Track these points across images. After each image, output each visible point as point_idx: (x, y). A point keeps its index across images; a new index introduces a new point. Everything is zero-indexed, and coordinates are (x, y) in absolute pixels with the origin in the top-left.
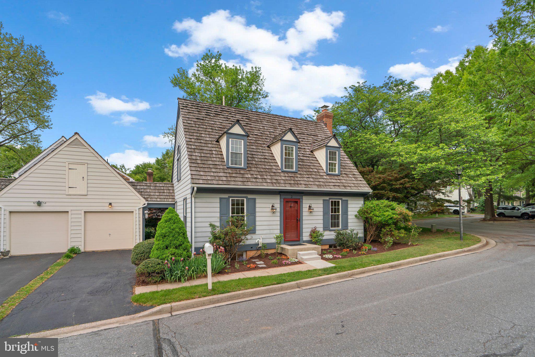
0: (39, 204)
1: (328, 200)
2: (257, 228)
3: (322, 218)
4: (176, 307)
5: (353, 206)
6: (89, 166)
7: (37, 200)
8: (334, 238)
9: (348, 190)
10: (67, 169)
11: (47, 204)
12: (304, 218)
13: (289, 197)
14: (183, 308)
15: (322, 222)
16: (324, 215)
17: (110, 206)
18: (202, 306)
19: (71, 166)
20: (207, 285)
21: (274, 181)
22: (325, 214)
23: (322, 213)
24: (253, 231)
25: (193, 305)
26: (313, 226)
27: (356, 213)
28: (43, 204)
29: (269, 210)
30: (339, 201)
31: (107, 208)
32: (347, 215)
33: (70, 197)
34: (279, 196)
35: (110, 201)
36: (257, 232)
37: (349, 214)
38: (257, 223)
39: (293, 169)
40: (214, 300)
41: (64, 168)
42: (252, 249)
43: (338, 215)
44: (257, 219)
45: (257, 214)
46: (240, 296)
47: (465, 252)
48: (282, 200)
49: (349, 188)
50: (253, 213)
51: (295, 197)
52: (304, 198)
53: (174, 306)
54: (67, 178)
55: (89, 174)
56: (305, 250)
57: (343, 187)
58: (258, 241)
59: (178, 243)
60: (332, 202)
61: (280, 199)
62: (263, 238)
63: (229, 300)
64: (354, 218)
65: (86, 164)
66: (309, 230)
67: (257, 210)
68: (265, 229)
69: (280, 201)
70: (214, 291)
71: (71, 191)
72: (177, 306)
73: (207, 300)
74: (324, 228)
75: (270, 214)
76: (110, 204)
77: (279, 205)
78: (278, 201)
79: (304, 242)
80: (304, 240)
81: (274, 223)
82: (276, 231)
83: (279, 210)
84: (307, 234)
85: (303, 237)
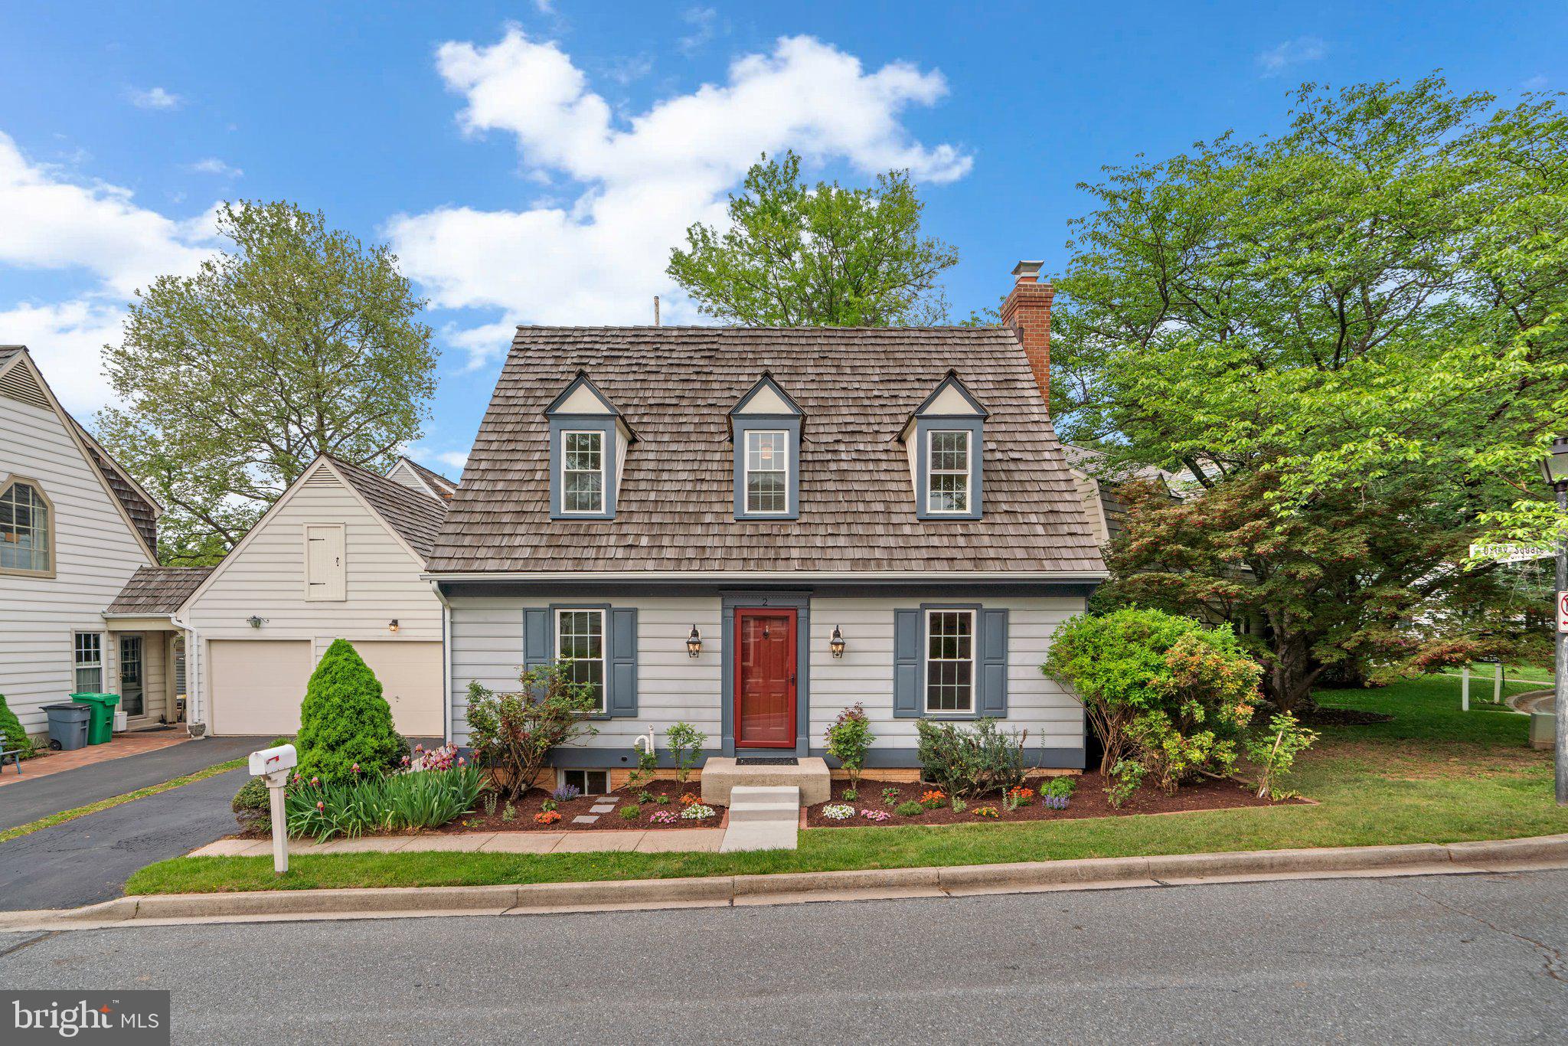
0: (256, 622)
1: (918, 614)
2: (643, 700)
3: (890, 673)
4: (148, 908)
5: (1034, 631)
6: (350, 530)
7: (251, 614)
8: (917, 746)
9: (991, 573)
10: (305, 540)
11: (272, 623)
12: (814, 673)
13: (753, 602)
14: (166, 913)
15: (890, 687)
16: (896, 665)
17: (393, 628)
18: (211, 914)
19: (314, 534)
20: (269, 860)
21: (690, 553)
22: (901, 657)
23: (890, 659)
24: (627, 708)
25: (192, 908)
26: (851, 702)
27: (1043, 659)
28: (263, 624)
29: (682, 645)
30: (969, 615)
31: (387, 634)
32: (1005, 666)
33: (312, 606)
34: (719, 600)
35: (394, 616)
36: (643, 713)
37: (1010, 662)
38: (643, 686)
39: (783, 509)
40: (248, 904)
41: (296, 539)
42: (624, 764)
43: (965, 669)
44: (643, 672)
45: (643, 658)
46: (323, 903)
47: (1450, 859)
48: (731, 613)
49: (998, 564)
50: (628, 652)
51: (775, 602)
52: (815, 604)
53: (145, 903)
54: (305, 561)
55: (351, 549)
56: (763, 783)
57: (969, 565)
58: (643, 741)
59: (334, 736)
60: (935, 618)
61: (723, 609)
62: (659, 732)
63: (290, 912)
64: (1041, 676)
65: (343, 526)
66: (834, 715)
67: (642, 644)
68: (668, 704)
69: (723, 617)
70: (292, 878)
71: (316, 593)
72: (152, 904)
73: (231, 901)
74: (896, 707)
75: (685, 658)
76: (395, 623)
77: (718, 631)
78: (717, 616)
79: (811, 753)
80: (812, 746)
81: (702, 686)
82: (707, 714)
83: (718, 645)
84: (823, 728)
85: (808, 736)
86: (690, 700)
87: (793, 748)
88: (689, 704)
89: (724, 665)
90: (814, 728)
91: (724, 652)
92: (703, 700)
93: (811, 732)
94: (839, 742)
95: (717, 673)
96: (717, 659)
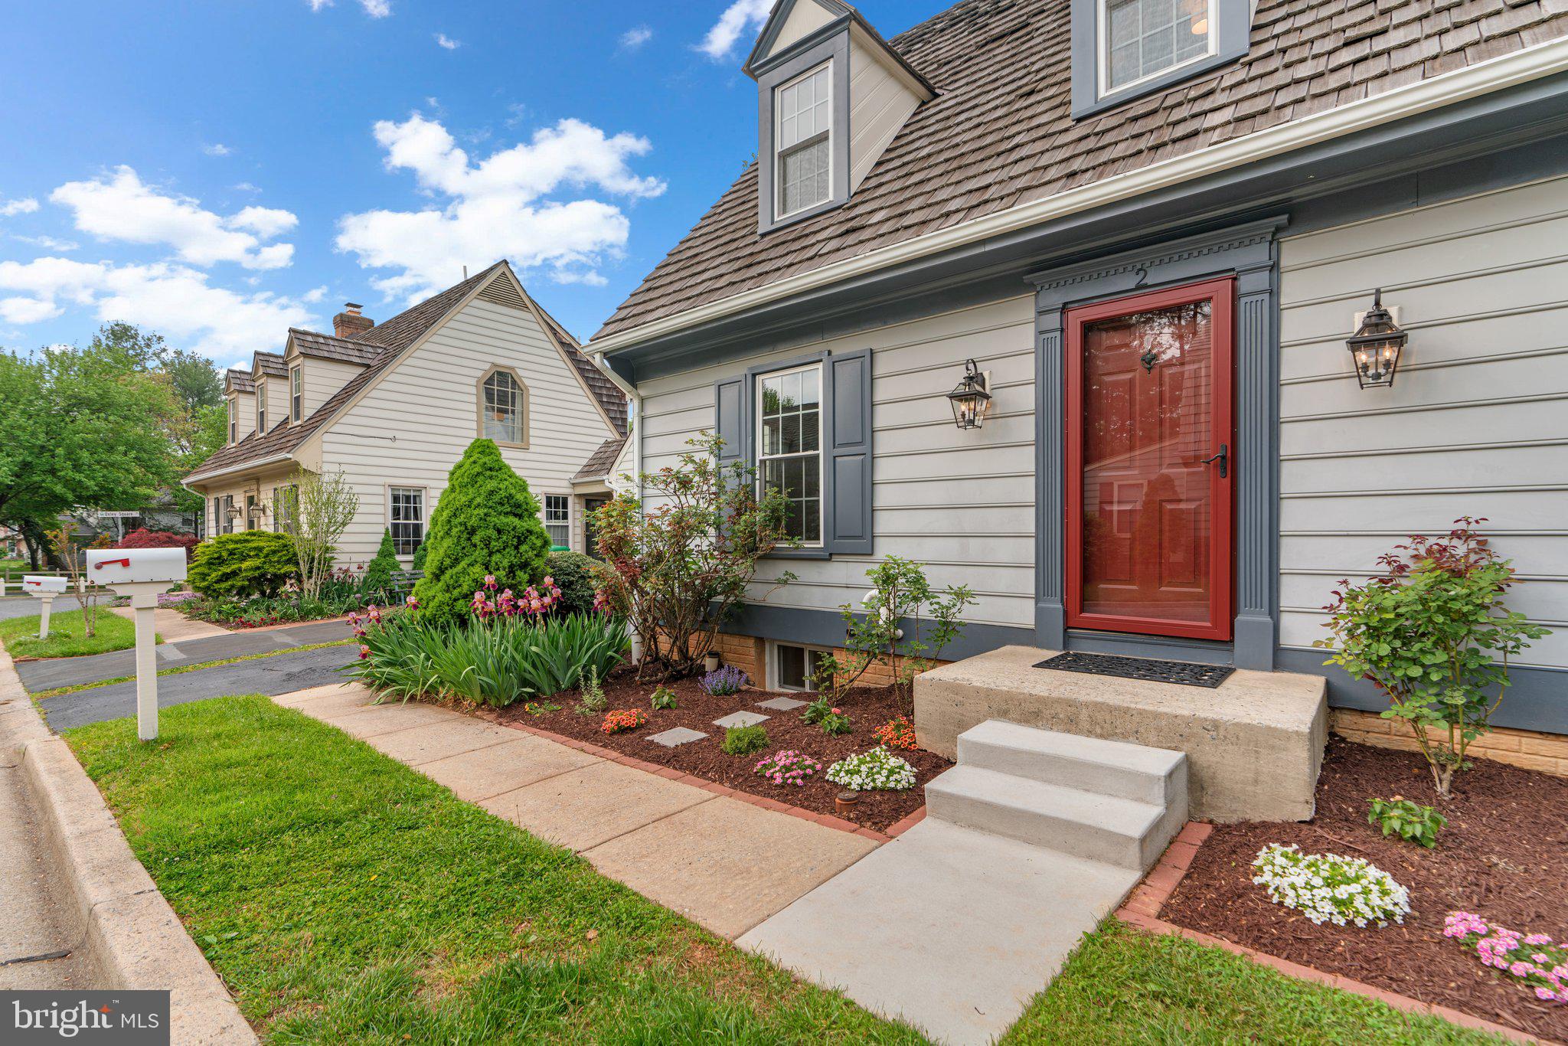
2: (884, 523)
24: (857, 538)
26: (1440, 518)
36: (883, 548)
44: (883, 470)
45: (883, 443)
48: (1054, 320)
50: (857, 433)
61: (1038, 317)
67: (882, 417)
68: (927, 530)
69: (1038, 334)
77: (1026, 368)
78: (1026, 337)
79: (1281, 659)
80: (1287, 640)
81: (995, 491)
82: (1005, 550)
83: (1027, 398)
84: (1323, 593)
85: (1274, 611)
86: (970, 521)
87: (1228, 641)
88: (968, 528)
89: (1041, 443)
90: (1291, 593)
91: (1042, 413)
92: (995, 520)
93: (1285, 602)
94: (1375, 633)
95: (1026, 460)
96: (1027, 429)
